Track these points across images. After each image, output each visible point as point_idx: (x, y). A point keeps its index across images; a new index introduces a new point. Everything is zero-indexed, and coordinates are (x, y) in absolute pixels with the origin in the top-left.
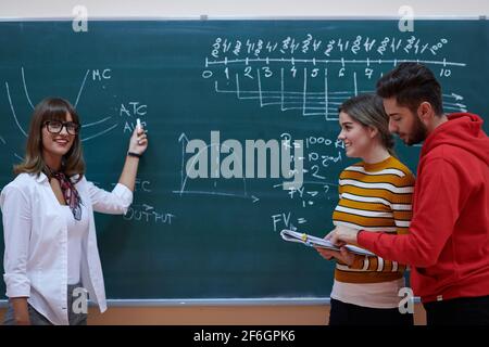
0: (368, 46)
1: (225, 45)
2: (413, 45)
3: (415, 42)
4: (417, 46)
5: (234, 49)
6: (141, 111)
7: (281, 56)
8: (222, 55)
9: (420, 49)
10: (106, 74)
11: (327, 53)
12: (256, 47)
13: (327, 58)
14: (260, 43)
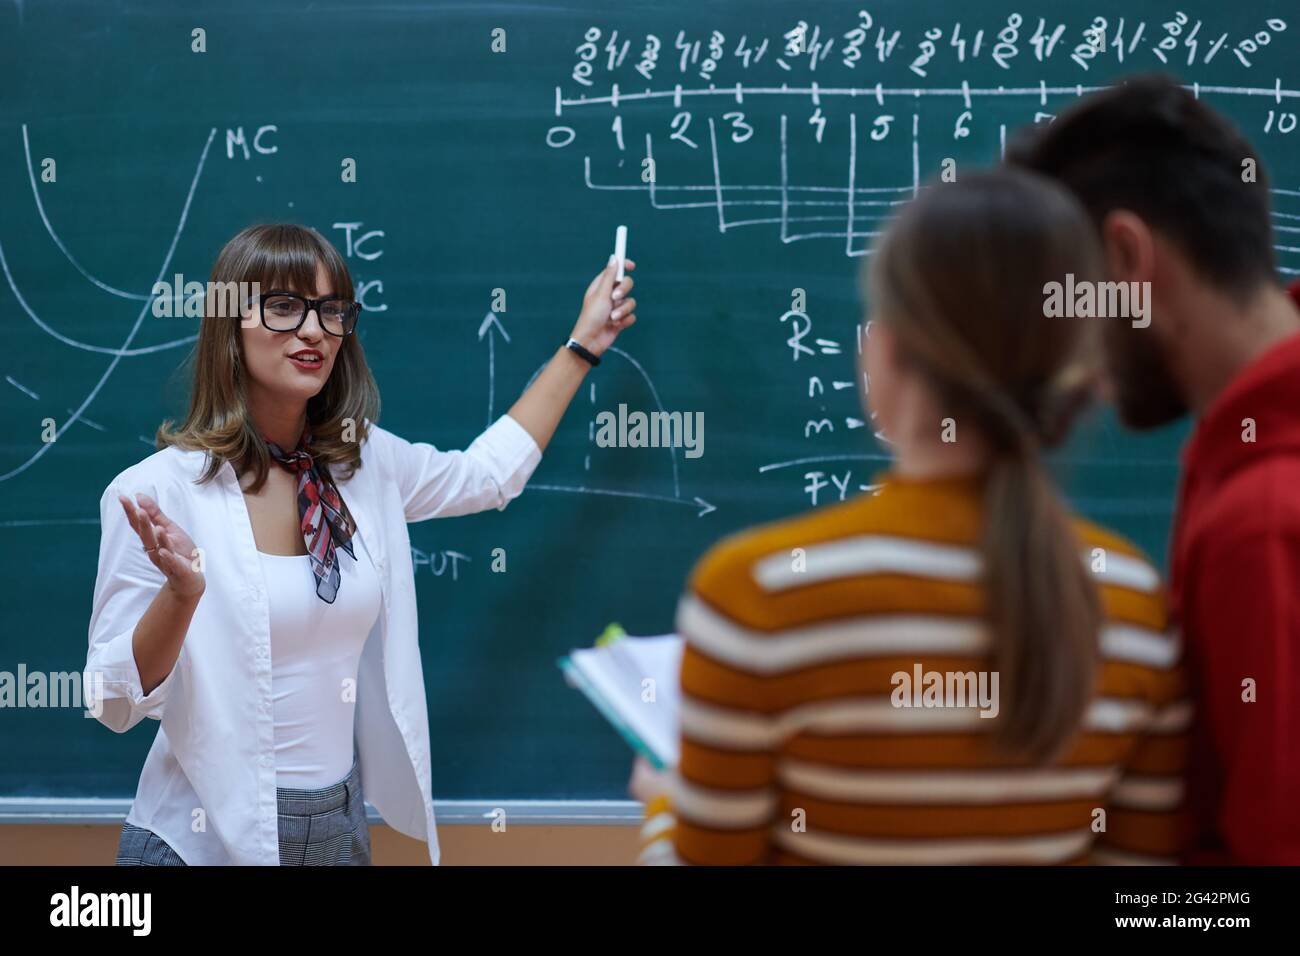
0: (1042, 44)
1: (611, 48)
2: (1181, 39)
3: (1187, 29)
4: (1191, 42)
5: (640, 60)
6: (367, 247)
7: (779, 78)
8: (603, 79)
9: (1203, 49)
10: (266, 141)
11: (917, 66)
12: (705, 53)
13: (917, 82)
14: (718, 40)
